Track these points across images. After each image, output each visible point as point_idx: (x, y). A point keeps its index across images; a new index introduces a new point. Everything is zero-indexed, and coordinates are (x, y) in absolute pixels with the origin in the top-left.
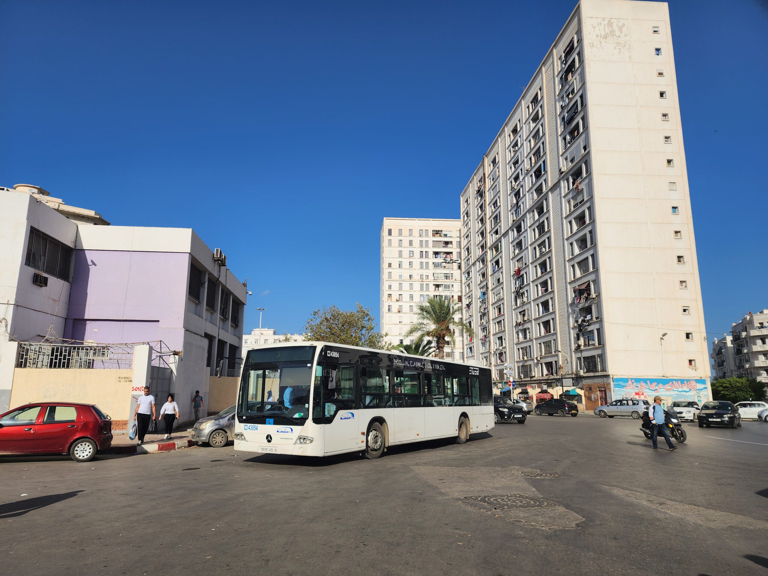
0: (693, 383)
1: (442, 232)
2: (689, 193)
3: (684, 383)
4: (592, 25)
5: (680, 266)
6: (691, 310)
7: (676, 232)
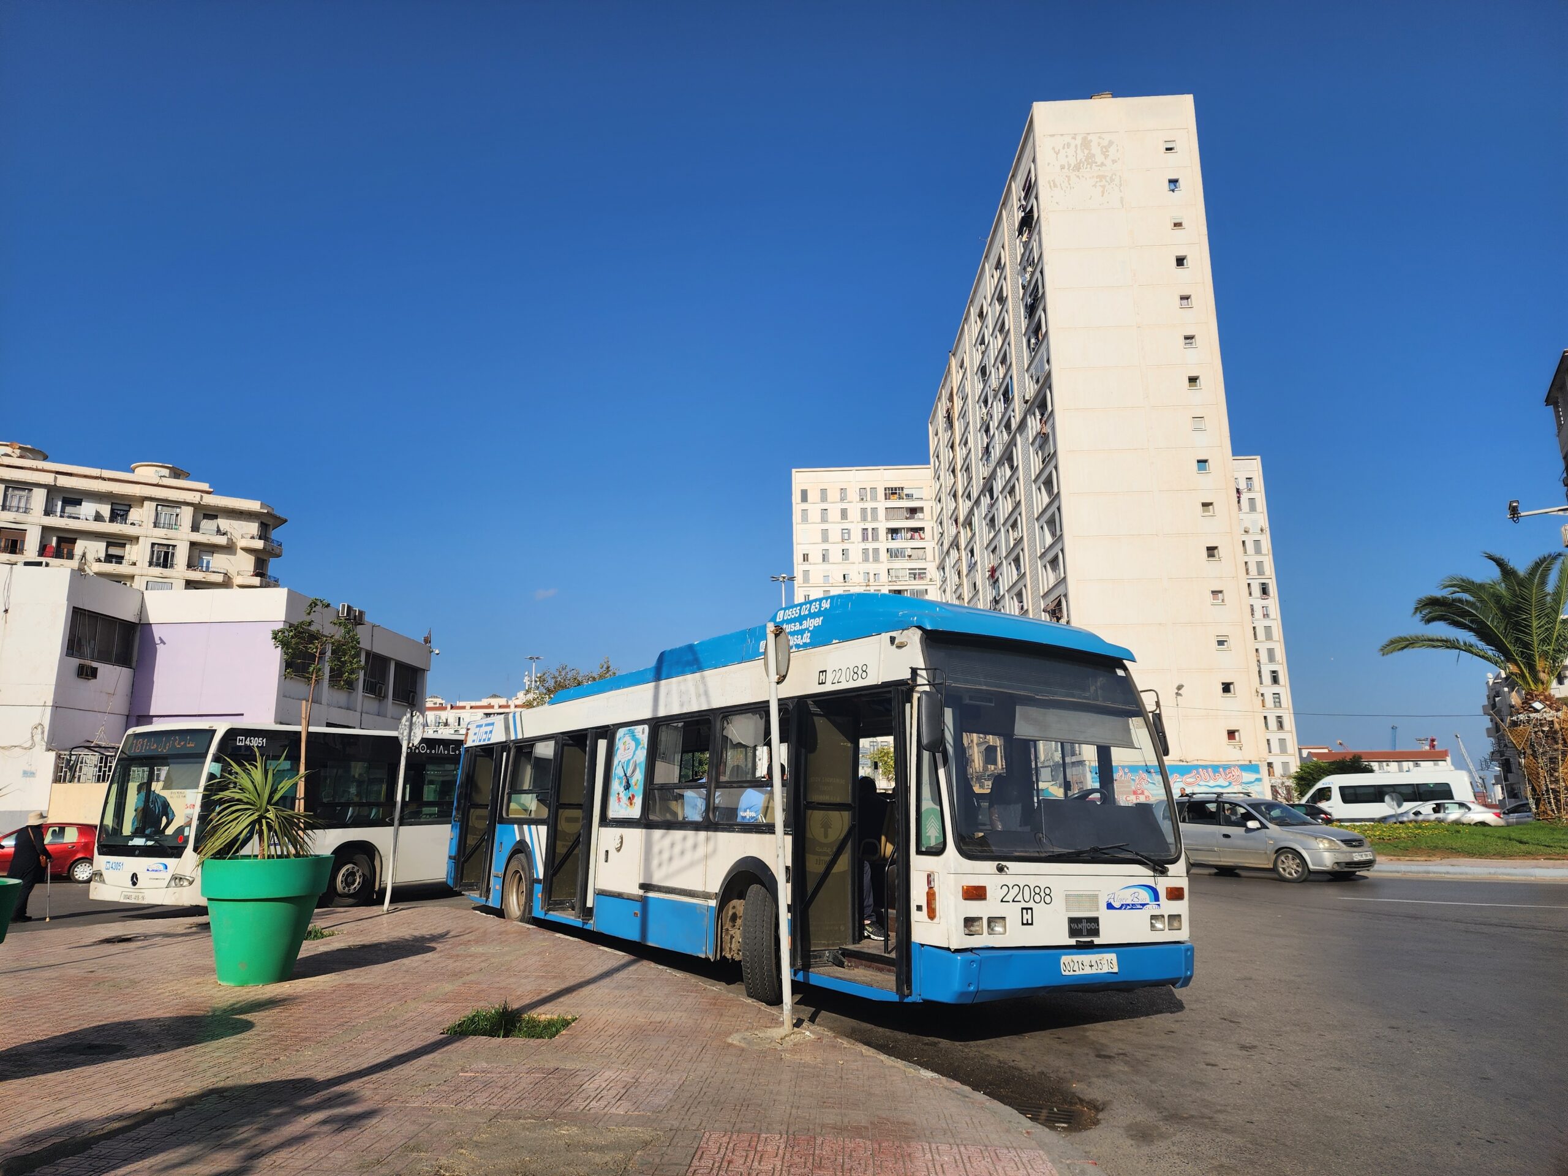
0: (1236, 772)
1: (902, 490)
2: (1229, 434)
3: (1219, 772)
4: (1053, 148)
5: (1213, 564)
6: (1232, 642)
7: (1206, 505)
